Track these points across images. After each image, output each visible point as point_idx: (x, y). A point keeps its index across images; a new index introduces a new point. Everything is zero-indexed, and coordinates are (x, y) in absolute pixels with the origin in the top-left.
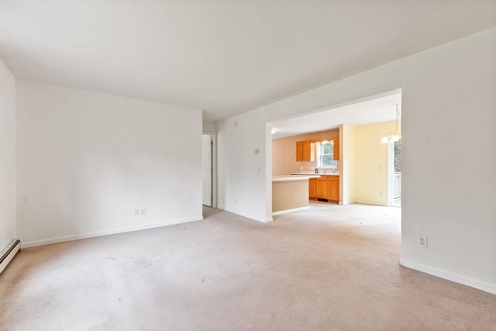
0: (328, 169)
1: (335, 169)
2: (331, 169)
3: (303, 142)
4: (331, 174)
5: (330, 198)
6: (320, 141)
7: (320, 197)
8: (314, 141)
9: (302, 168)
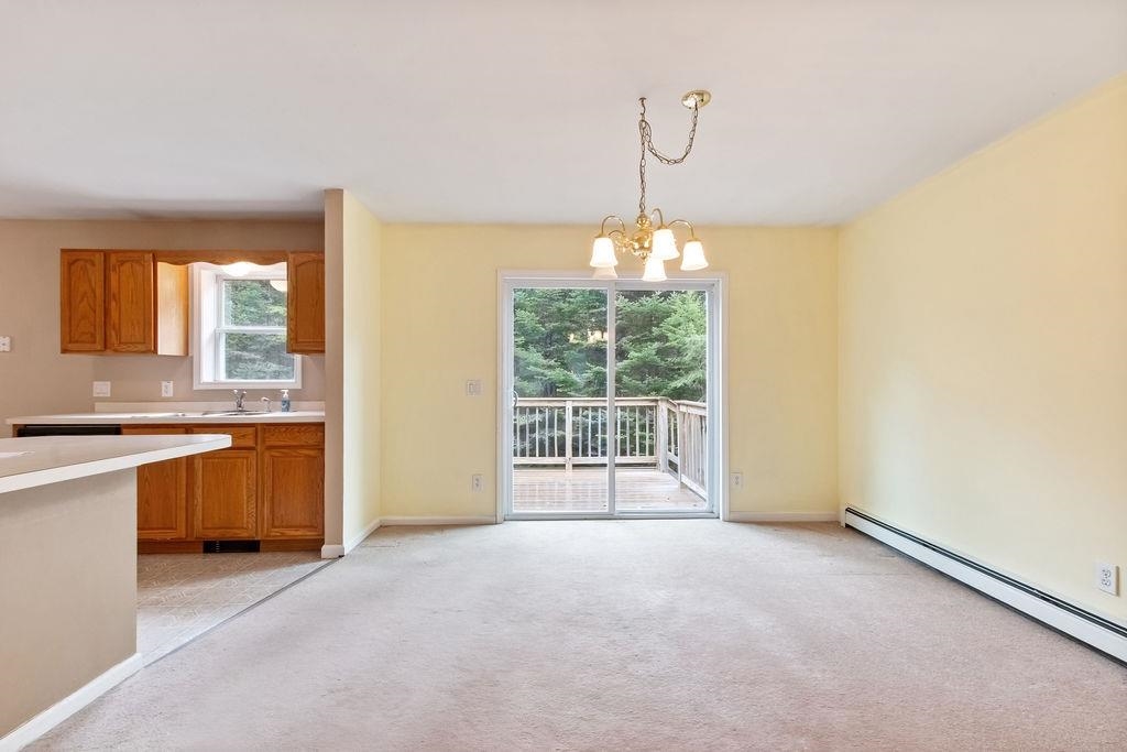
0: (256, 394)
1: (291, 391)
2: (274, 394)
3: (106, 254)
4: (278, 415)
5: (276, 533)
6: (216, 257)
7: (213, 535)
8: (181, 258)
9: (102, 388)
